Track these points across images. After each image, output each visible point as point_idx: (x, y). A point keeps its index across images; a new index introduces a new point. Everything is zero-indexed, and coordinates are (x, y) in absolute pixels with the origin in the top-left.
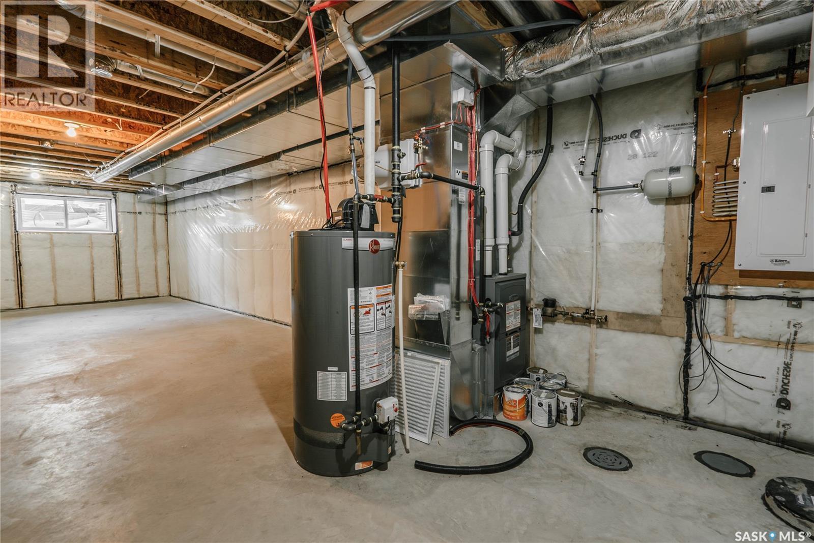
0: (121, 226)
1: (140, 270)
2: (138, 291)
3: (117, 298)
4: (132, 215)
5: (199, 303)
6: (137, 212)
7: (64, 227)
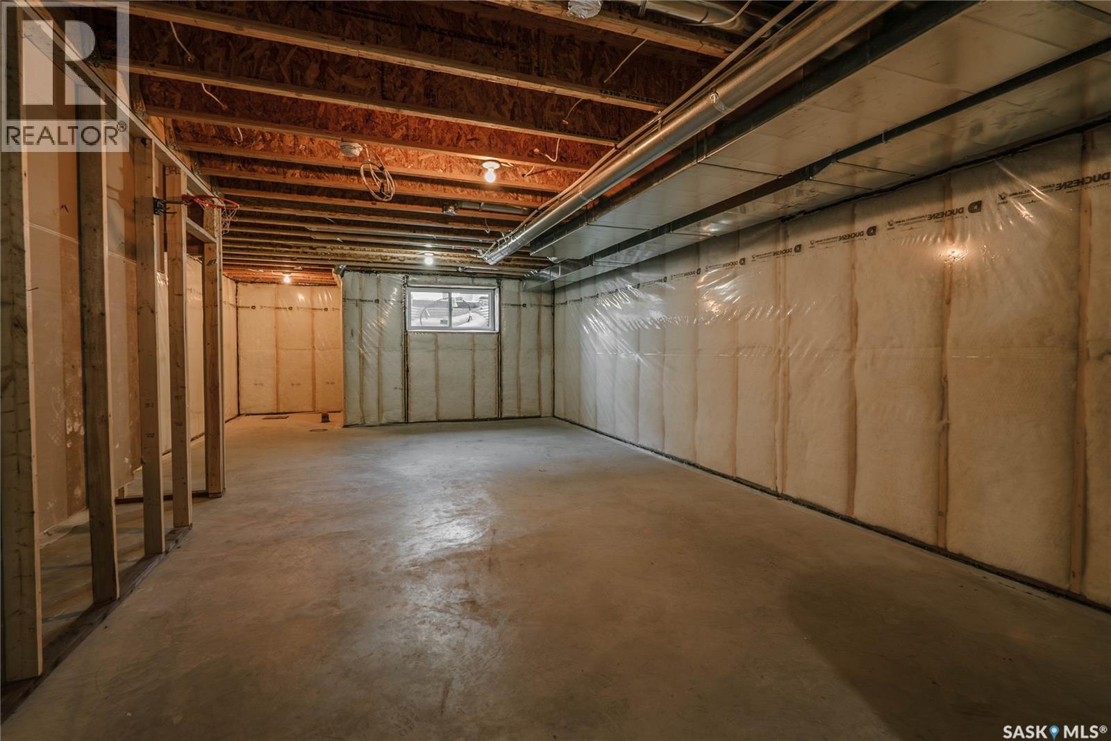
0: (504, 323)
1: (523, 381)
2: (519, 408)
3: (496, 416)
4: (516, 309)
5: (596, 431)
6: (522, 304)
7: (448, 325)
